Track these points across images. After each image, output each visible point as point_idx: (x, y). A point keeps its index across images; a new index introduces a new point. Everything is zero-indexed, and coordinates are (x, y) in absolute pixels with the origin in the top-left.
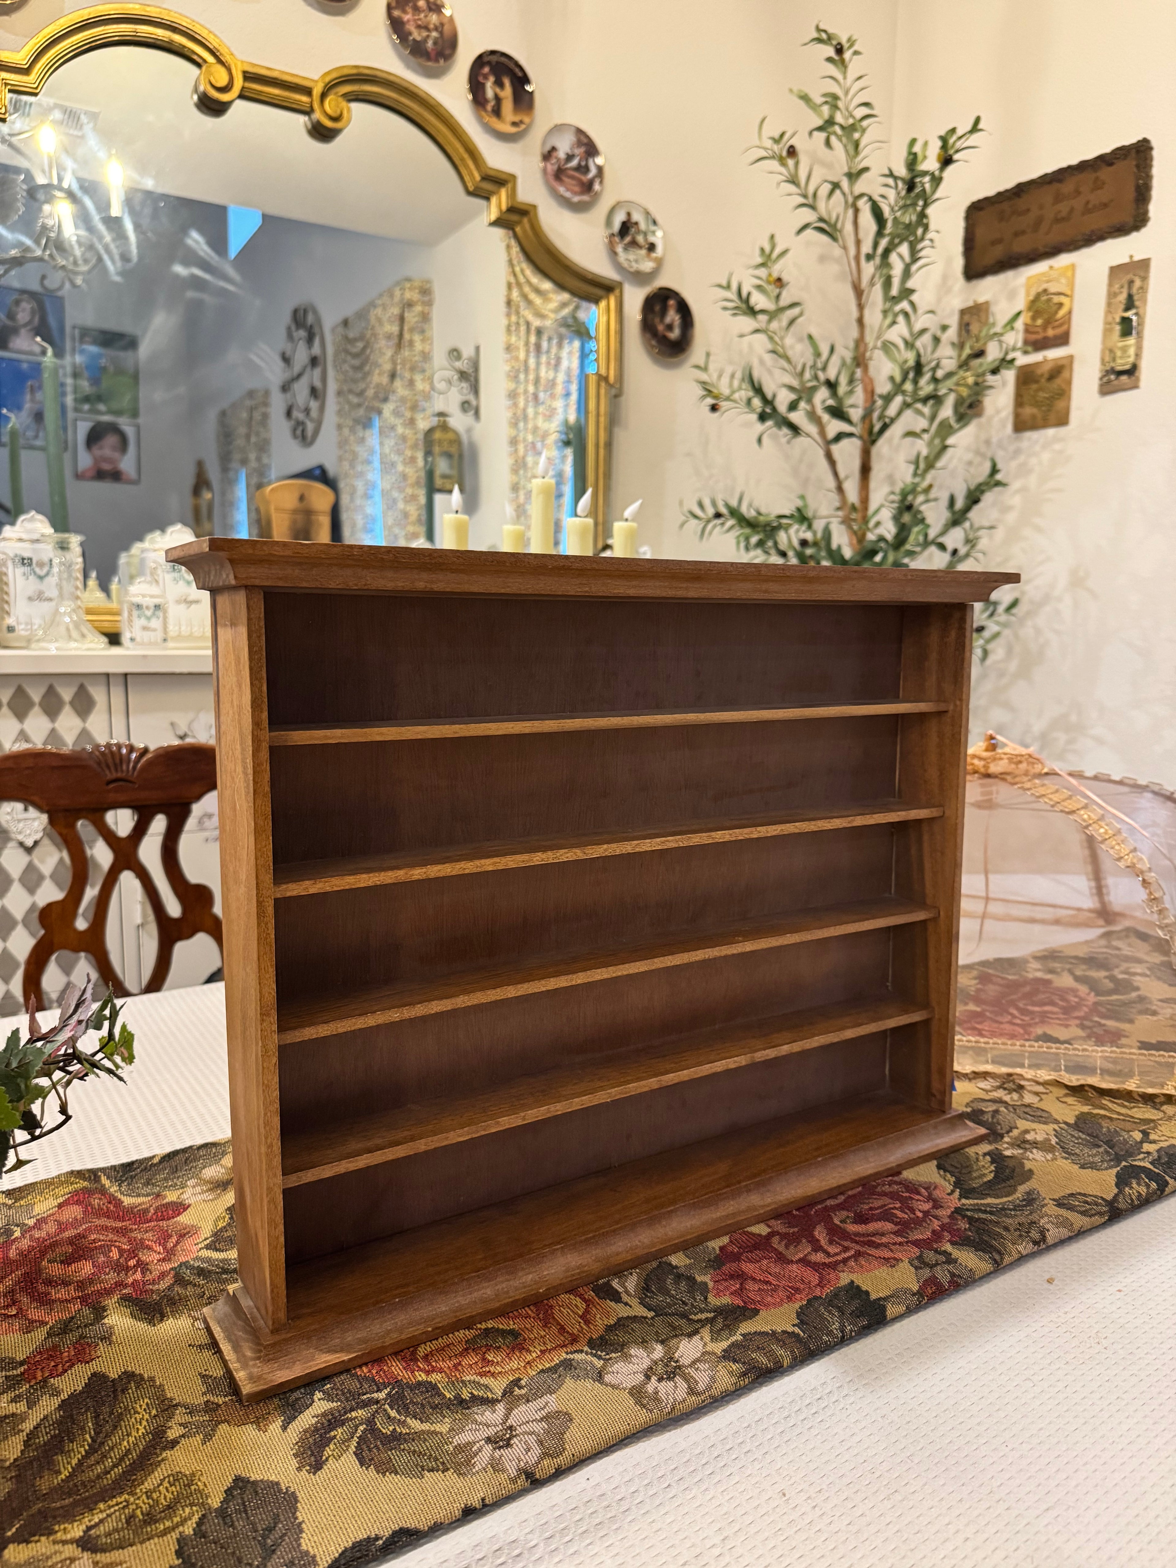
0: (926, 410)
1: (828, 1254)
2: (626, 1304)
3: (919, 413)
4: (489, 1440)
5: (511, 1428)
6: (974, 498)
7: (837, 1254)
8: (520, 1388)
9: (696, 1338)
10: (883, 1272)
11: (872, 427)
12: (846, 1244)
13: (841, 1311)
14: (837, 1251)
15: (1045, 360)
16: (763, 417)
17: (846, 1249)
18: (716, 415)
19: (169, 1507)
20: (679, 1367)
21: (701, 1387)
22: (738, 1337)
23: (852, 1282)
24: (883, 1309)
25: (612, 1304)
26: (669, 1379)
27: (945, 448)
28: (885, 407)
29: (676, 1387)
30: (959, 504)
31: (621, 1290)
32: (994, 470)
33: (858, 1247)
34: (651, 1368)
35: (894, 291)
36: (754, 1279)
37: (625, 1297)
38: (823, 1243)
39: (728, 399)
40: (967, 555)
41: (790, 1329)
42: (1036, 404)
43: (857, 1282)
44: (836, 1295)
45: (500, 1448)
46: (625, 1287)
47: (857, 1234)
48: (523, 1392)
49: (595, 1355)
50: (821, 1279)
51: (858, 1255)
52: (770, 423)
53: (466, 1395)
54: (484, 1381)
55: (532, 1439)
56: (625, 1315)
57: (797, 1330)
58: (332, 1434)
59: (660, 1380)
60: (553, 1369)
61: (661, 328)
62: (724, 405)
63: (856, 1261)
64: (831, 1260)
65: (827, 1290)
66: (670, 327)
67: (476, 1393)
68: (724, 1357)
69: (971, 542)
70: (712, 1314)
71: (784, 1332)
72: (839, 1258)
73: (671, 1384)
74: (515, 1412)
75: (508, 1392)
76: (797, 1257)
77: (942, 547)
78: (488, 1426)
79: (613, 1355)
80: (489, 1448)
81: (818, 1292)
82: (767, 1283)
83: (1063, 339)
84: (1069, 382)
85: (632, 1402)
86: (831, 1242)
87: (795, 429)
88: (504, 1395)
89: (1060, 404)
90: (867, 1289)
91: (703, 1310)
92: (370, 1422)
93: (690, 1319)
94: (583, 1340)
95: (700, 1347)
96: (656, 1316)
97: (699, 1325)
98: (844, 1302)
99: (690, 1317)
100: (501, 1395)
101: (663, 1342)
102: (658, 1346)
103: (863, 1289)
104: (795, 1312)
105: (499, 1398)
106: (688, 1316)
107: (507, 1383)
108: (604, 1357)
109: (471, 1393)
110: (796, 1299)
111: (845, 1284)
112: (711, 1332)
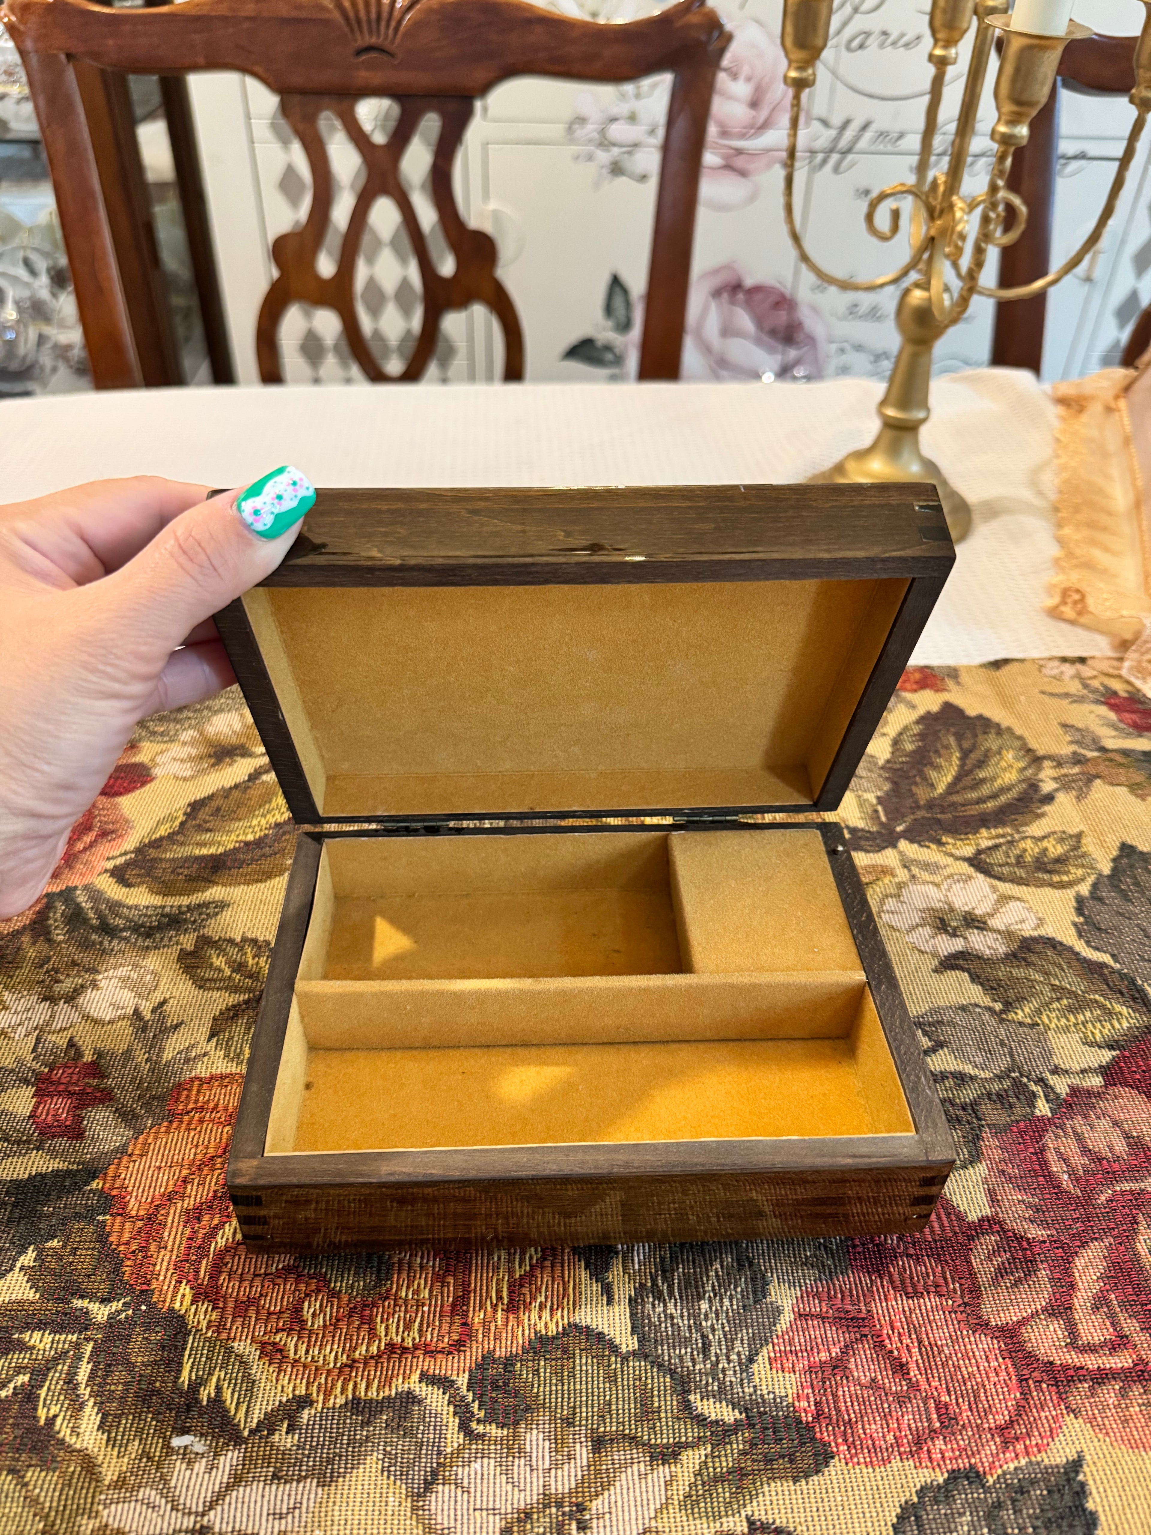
1: (1074, 1338)
2: (607, 1291)
7: (1091, 1348)
8: (291, 1428)
9: (663, 1471)
14: (1097, 1338)
17: (1120, 1342)
22: (740, 1525)
23: (1080, 1464)
25: (584, 1274)
34: (528, 1515)
36: (879, 1345)
37: (615, 1272)
38: (1082, 1300)
43: (1088, 1475)
48: (290, 1443)
49: (463, 1412)
50: (1019, 1411)
51: (1137, 1377)
53: (207, 1392)
54: (258, 1368)
56: (587, 1321)
60: (374, 1411)
63: (1123, 1394)
64: (1073, 1358)
70: (733, 1416)
72: (1091, 1362)
74: (241, 1492)
75: (267, 1426)
76: (1003, 1318)
79: (493, 1430)
81: (982, 1460)
82: (901, 1368)
86: (1099, 1303)
88: (255, 1430)
90: (1100, 1509)
91: (722, 1394)
92: (40, 1373)
93: (686, 1406)
94: (473, 1353)
95: (652, 1507)
96: (634, 1353)
97: (691, 1434)
98: (1025, 1528)
99: (692, 1397)
100: (254, 1425)
101: (599, 1444)
102: (583, 1453)
103: (1090, 1505)
104: (903, 1500)
105: (246, 1433)
106: (689, 1392)
107: (284, 1399)
108: (474, 1425)
109: (219, 1389)
110: (929, 1451)
111: (1058, 1460)
112: (698, 1474)
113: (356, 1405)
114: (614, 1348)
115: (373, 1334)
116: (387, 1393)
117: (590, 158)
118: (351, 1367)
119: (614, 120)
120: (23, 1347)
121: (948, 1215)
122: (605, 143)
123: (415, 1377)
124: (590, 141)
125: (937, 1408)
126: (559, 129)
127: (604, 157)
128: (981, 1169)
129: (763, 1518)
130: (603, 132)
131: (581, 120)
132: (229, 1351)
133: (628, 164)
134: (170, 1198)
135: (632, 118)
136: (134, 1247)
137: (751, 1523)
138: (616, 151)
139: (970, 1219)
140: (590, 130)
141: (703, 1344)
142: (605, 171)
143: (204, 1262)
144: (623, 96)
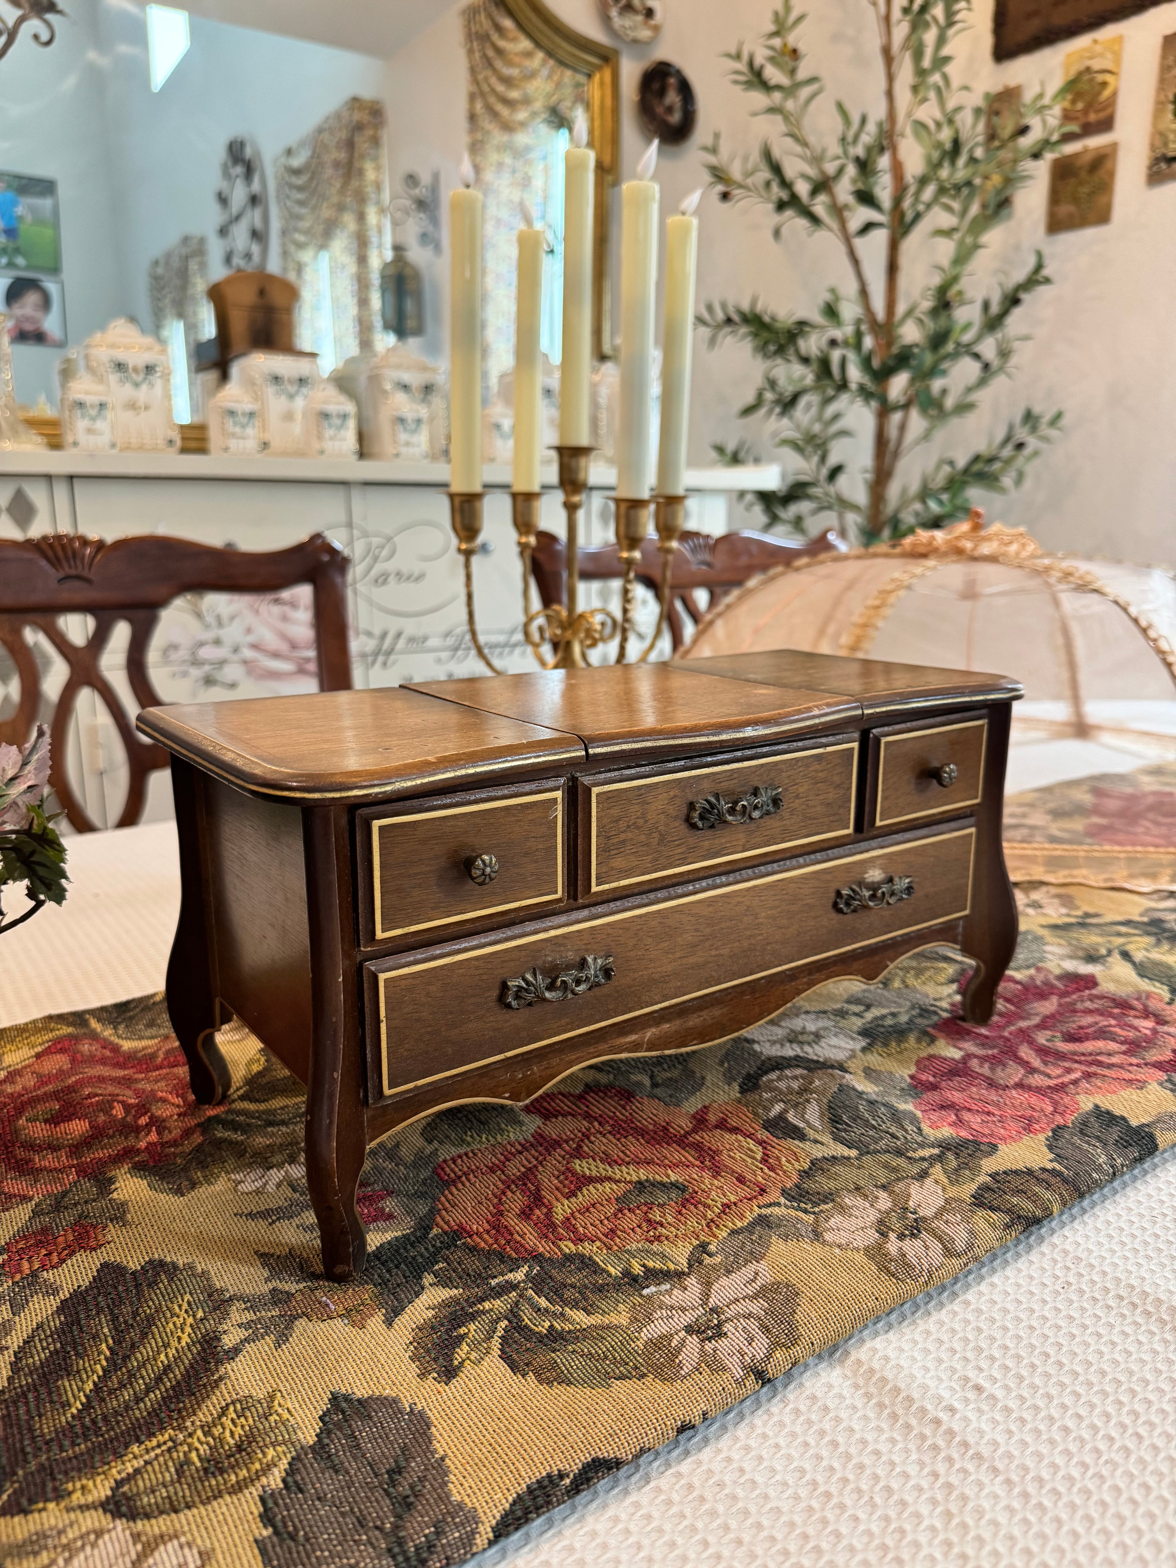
0: (956, 205)
1: (1049, 1076)
2: (816, 1141)
3: (949, 209)
4: (689, 1329)
5: (714, 1310)
6: (1013, 300)
7: (1059, 1076)
8: (710, 1255)
9: (928, 1181)
10: (1130, 1094)
11: (902, 215)
12: (1067, 1064)
13: (1101, 1141)
14: (1058, 1072)
15: (1086, 150)
16: (781, 206)
18: (726, 206)
19: (239, 1448)
20: (921, 1220)
21: (960, 1245)
22: (985, 1177)
23: (1097, 1107)
24: (1150, 1137)
25: (797, 1143)
26: (913, 1236)
27: (977, 247)
28: (918, 193)
29: (927, 1248)
30: (995, 309)
31: (802, 1125)
32: (1039, 267)
33: (1084, 1068)
34: (883, 1222)
35: (926, 63)
36: (970, 1110)
37: (811, 1134)
38: (1036, 1064)
39: (740, 186)
40: (1001, 369)
41: (1049, 1166)
42: (1075, 200)
43: (1104, 1107)
44: (1085, 1123)
45: (709, 1339)
46: (807, 1122)
47: (1075, 1054)
48: (718, 1259)
49: (799, 1209)
50: (1055, 1104)
51: (1088, 1076)
52: (789, 213)
53: (637, 1269)
54: (655, 1247)
55: (753, 1326)
56: (820, 1155)
57: (1058, 1167)
58: (463, 1330)
59: (901, 1237)
60: (750, 1228)
61: (660, 110)
62: (736, 192)
63: (1088, 1082)
64: (1056, 1082)
65: (1070, 1119)
66: (670, 110)
67: (651, 1264)
68: (976, 1204)
69: (1004, 354)
70: (936, 1151)
71: (1044, 1170)
72: (1066, 1080)
73: (918, 1243)
74: (716, 1286)
75: (695, 1262)
76: (1012, 1082)
77: (977, 356)
78: (684, 1310)
79: (824, 1207)
80: (693, 1341)
81: (1059, 1122)
83: (1106, 125)
84: (1111, 174)
85: (874, 1268)
86: (1045, 1063)
87: (815, 220)
88: (690, 1266)
89: (1103, 200)
90: (1121, 1113)
91: (922, 1146)
92: (513, 1316)
93: (910, 1158)
94: (775, 1190)
95: (939, 1192)
96: (860, 1154)
97: (925, 1164)
98: (1101, 1130)
99: (910, 1154)
100: (687, 1265)
101: (885, 1187)
102: (881, 1193)
103: (1116, 1114)
104: (1044, 1145)
105: (687, 1269)
106: (906, 1153)
107: (691, 1249)
108: (811, 1210)
109: (644, 1266)
110: (1034, 1129)
111: (1089, 1108)
112: (945, 1173)
113: (734, 1232)
114: (848, 1158)
115: (707, 1206)
116: (748, 1221)
117: (185, 674)
118: (713, 1222)
119: (201, 644)
120: (483, 1312)
121: (946, 1060)
122: (196, 662)
123: (756, 1208)
124: (184, 661)
125: (1021, 1117)
127: (196, 673)
128: (942, 1041)
129: (994, 1171)
130: (193, 654)
131: (174, 647)
132: (628, 1252)
133: (219, 676)
134: (500, 1214)
135: (217, 642)
136: (502, 1243)
137: (989, 1175)
138: (207, 668)
139: (958, 1058)
140: (183, 654)
141: (890, 1135)
142: (199, 684)
143: (561, 1229)
144: (207, 626)
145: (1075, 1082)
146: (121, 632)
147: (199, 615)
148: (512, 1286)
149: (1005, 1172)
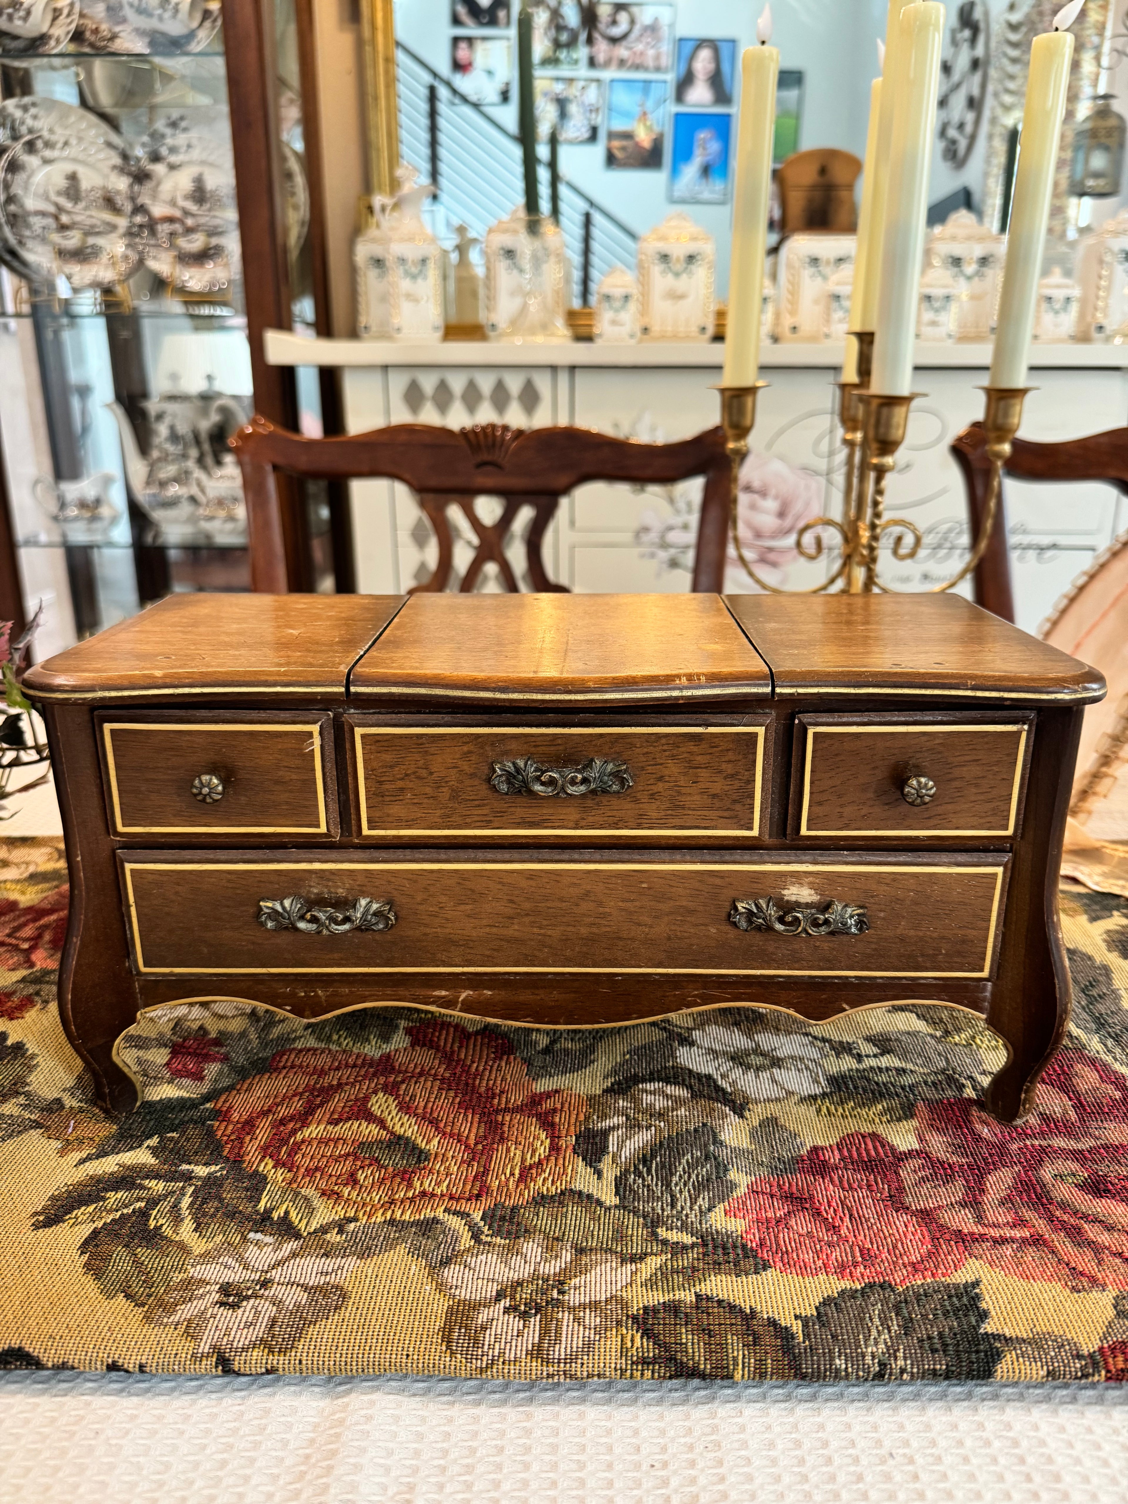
1: (981, 1219)
2: (597, 1172)
4: (225, 1287)
5: (266, 1282)
7: (993, 1226)
8: (340, 1232)
9: (631, 1268)
10: (1049, 1293)
12: (1030, 1215)
13: (908, 1327)
14: (1002, 1219)
17: (1020, 1222)
20: (558, 1304)
22: (688, 1297)
23: (972, 1284)
24: (994, 1356)
25: (581, 1166)
26: (524, 1316)
29: (521, 1333)
31: (612, 1147)
33: (1045, 1229)
34: (519, 1285)
36: (817, 1214)
37: (606, 1162)
38: (990, 1197)
41: (787, 1322)
43: (983, 1289)
44: (925, 1295)
45: (225, 1304)
46: (621, 1147)
47: (1064, 1206)
48: (338, 1239)
49: (475, 1230)
50: (928, 1256)
51: (1032, 1241)
53: (279, 1213)
54: (320, 1200)
55: (269, 1313)
56: (580, 1188)
57: (797, 1327)
58: (111, 1194)
59: (511, 1310)
60: (406, 1226)
63: (1019, 1249)
64: (979, 1229)
65: (918, 1281)
68: (635, 1318)
70: (692, 1240)
71: (773, 1323)
72: (994, 1232)
73: (516, 1324)
74: (295, 1262)
75: (322, 1231)
76: (922, 1205)
78: (247, 1267)
79: (497, 1240)
80: (213, 1298)
81: (895, 1277)
82: (833, 1228)
85: (440, 1324)
86: (1004, 1201)
88: (312, 1233)
90: (991, 1308)
91: (685, 1227)
92: (153, 1202)
93: (654, 1234)
94: (487, 1202)
95: (619, 1285)
96: (616, 1206)
97: (657, 1249)
98: (927, 1315)
99: (659, 1230)
100: (312, 1230)
101: (580, 1251)
102: (567, 1256)
103: (983, 1305)
104: (826, 1295)
105: (305, 1234)
106: (657, 1227)
107: (337, 1218)
108: (483, 1237)
110: (851, 1273)
111: (959, 1281)
112: (659, 1268)
113: (392, 1222)
114: (599, 1203)
115: (410, 1186)
116: (417, 1217)
117: (653, 556)
118: (391, 1203)
119: (670, 528)
120: (142, 1187)
121: (883, 1146)
122: (664, 545)
123: (440, 1210)
124: (653, 544)
125: (861, 1251)
126: (628, 537)
127: (664, 555)
128: (915, 1123)
129: (709, 1293)
130: (662, 537)
131: (646, 529)
132: (297, 1194)
133: (682, 560)
134: (265, 1113)
135: (685, 527)
136: (232, 1138)
137: (697, 1296)
138: (673, 551)
139: (901, 1149)
140: (653, 536)
141: (672, 1200)
142: (665, 566)
143: (285, 1148)
144: (678, 512)
145: (1003, 1241)
146: (525, 514)
147: (671, 501)
148: (188, 1177)
149: (720, 1302)
